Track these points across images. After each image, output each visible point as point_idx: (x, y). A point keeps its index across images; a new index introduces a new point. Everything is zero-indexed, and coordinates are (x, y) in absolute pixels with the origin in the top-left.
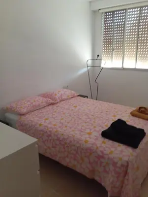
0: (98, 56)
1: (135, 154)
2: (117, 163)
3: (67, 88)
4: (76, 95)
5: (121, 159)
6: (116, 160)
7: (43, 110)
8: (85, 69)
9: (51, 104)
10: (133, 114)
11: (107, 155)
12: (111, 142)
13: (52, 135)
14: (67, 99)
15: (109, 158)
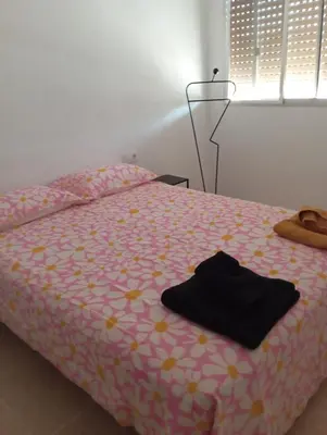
0: (216, 71)
1: (245, 368)
2: (180, 399)
3: (133, 160)
4: (149, 178)
5: (192, 388)
6: (177, 391)
7: (46, 223)
8: (183, 110)
9: (72, 206)
10: (281, 232)
11: (157, 370)
12: (184, 323)
13: (36, 298)
14: (121, 191)
15: (160, 382)
